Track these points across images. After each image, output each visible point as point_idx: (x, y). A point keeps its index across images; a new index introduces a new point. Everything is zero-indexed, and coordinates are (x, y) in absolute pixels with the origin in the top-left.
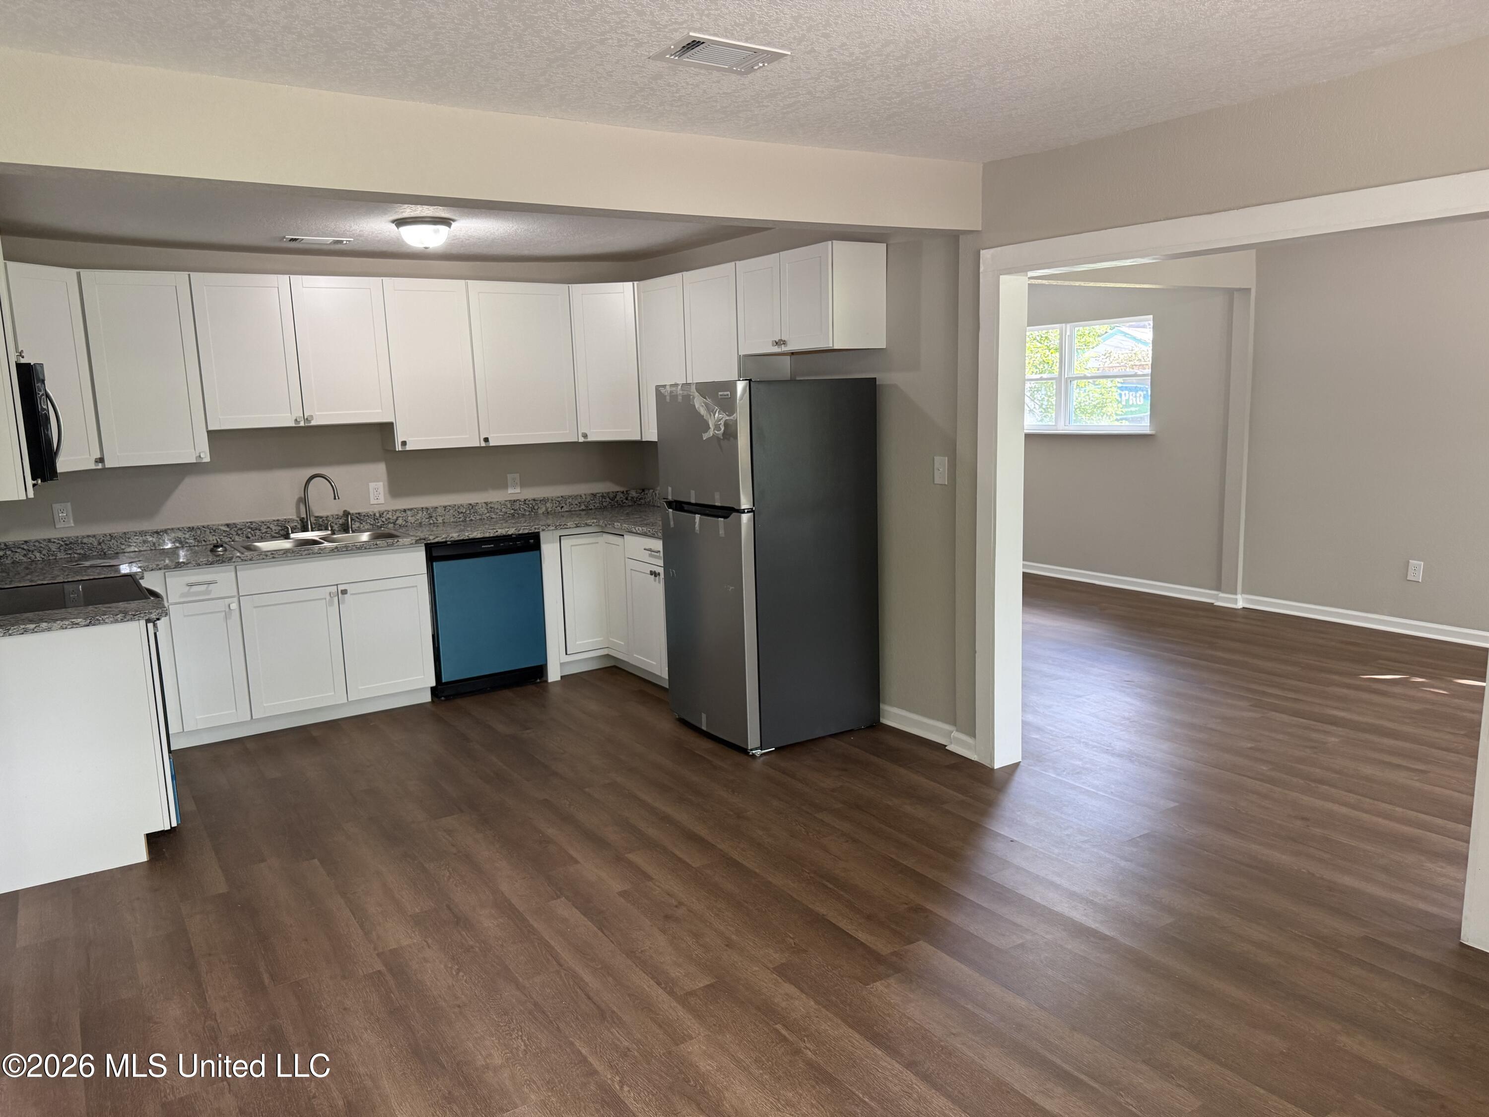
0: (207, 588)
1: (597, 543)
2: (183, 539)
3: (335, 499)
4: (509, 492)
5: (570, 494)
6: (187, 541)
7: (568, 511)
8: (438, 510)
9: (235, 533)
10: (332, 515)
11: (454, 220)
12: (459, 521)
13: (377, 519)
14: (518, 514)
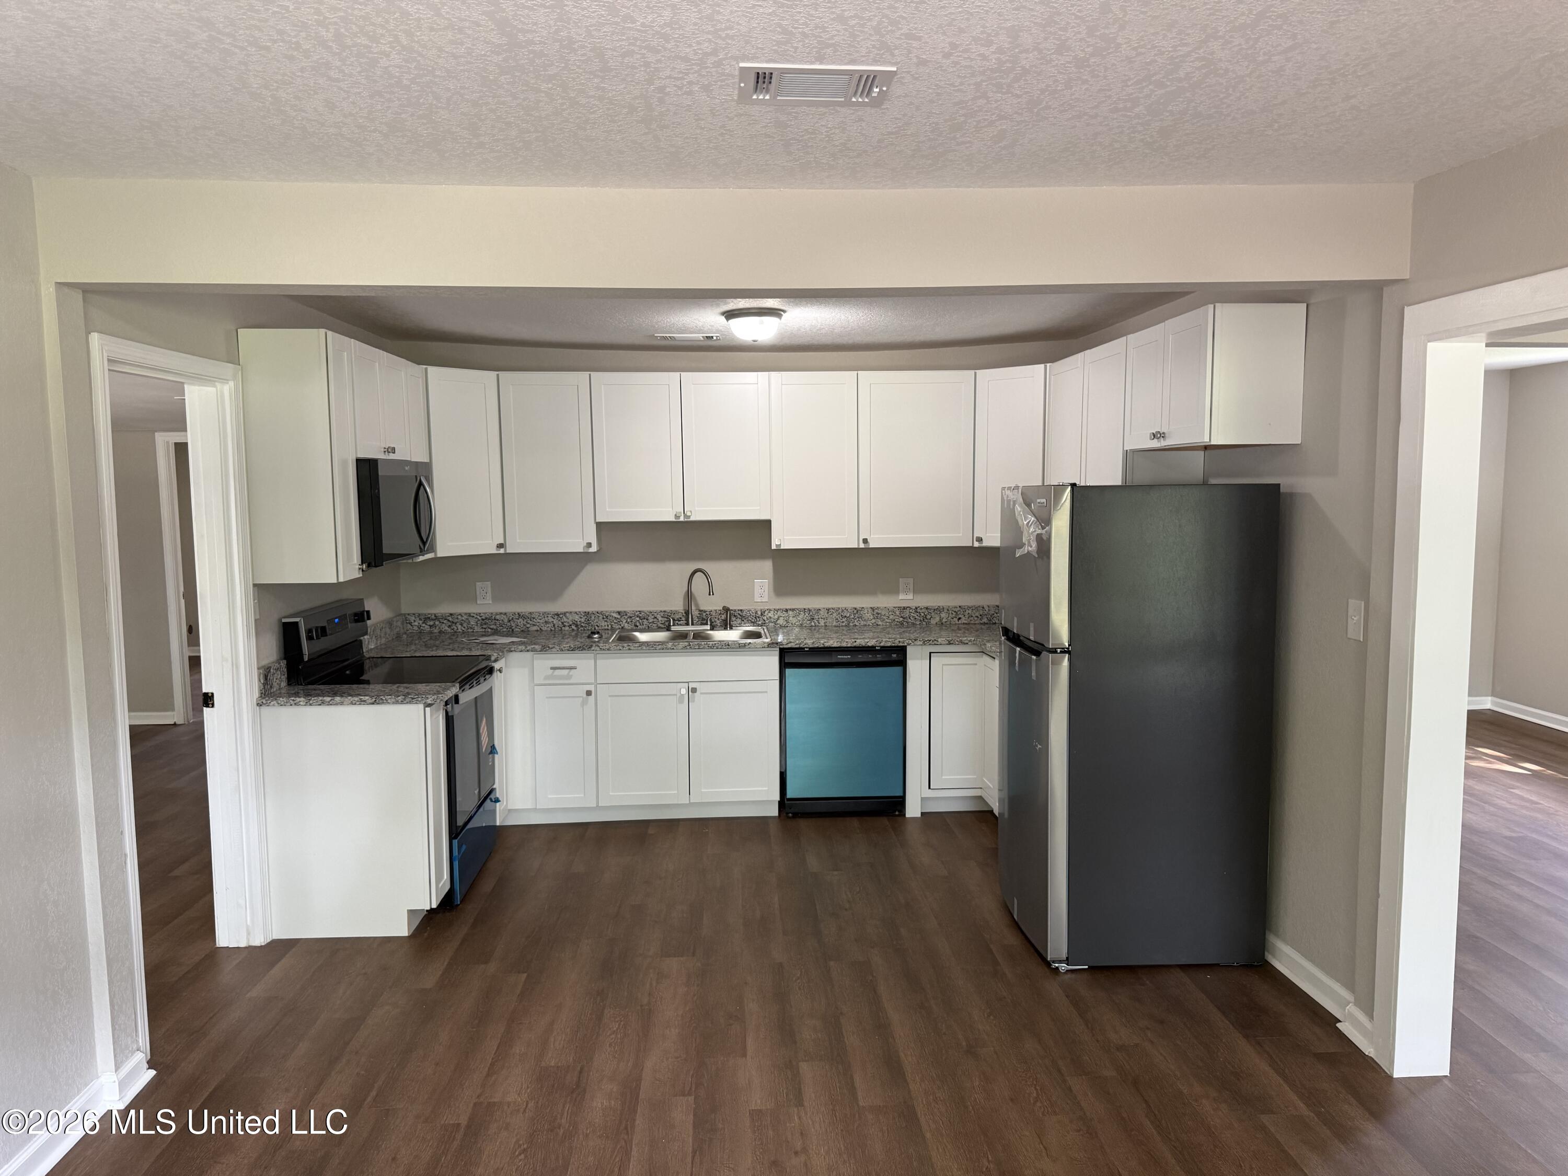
0: (569, 672)
1: (976, 664)
2: (579, 623)
3: (710, 594)
4: (900, 598)
5: (970, 604)
6: (582, 624)
7: (966, 624)
8: (821, 612)
9: (625, 621)
10: (716, 610)
11: (784, 311)
12: (842, 626)
13: (759, 617)
14: (907, 623)
